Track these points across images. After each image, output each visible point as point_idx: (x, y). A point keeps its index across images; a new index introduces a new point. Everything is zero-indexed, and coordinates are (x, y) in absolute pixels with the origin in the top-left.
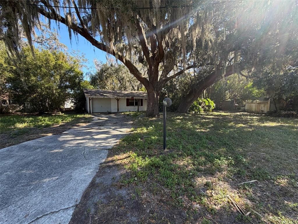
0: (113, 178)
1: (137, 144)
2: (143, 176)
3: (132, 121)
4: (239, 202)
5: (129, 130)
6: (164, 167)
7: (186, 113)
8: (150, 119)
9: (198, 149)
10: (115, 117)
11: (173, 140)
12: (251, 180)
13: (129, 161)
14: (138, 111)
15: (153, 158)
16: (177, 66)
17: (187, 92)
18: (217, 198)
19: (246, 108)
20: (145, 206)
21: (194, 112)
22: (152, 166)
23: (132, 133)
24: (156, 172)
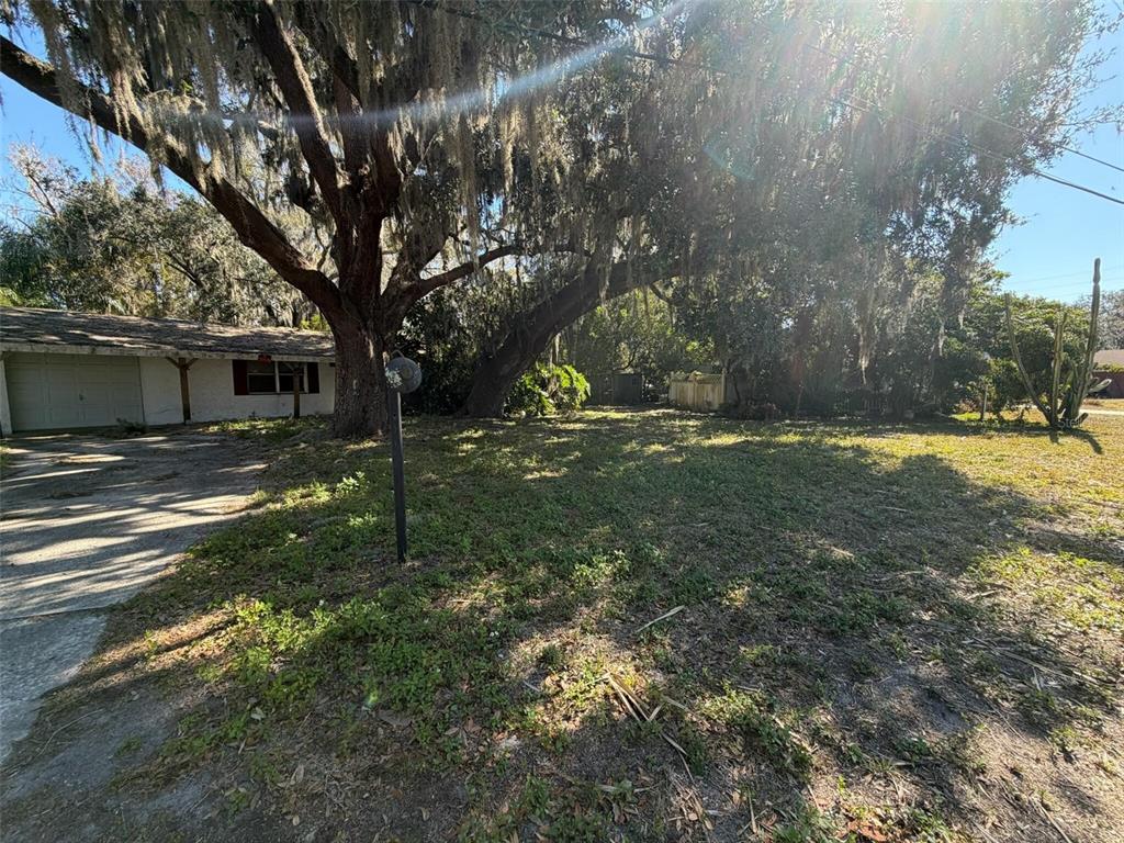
0: (128, 746)
1: (279, 558)
2: (297, 693)
3: (262, 458)
4: (634, 687)
5: (240, 501)
6: (394, 631)
7: (497, 417)
8: (352, 446)
9: (527, 542)
10: (165, 446)
11: (438, 521)
12: (669, 611)
13: (225, 644)
14: (297, 415)
15: (348, 607)
16: (456, 240)
17: (497, 343)
18: (574, 694)
19: (672, 395)
20: (296, 821)
21: (524, 413)
22: (343, 638)
23: (254, 512)
24: (358, 659)
